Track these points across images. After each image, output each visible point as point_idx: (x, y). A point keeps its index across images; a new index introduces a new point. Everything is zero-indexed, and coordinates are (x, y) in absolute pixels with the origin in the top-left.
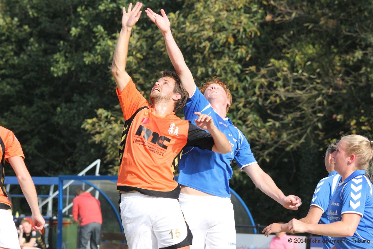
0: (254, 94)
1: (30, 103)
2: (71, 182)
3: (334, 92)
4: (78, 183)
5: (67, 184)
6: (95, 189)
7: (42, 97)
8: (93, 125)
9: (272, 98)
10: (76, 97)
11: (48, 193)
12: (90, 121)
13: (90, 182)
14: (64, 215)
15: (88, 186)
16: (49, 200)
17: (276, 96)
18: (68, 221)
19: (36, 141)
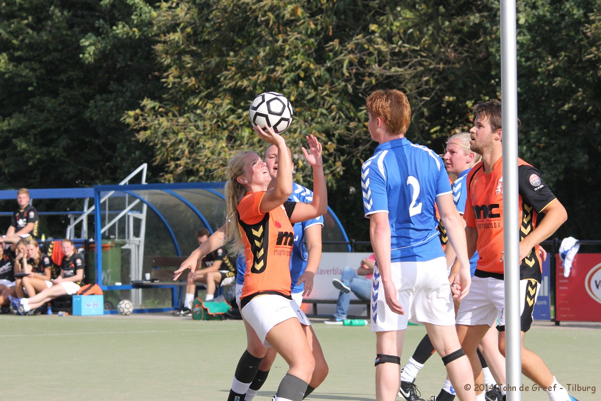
2: (111, 193)
3: (446, 67)
4: (120, 194)
5: (106, 197)
6: (142, 202)
7: (69, 84)
8: (136, 118)
10: (113, 86)
11: (82, 209)
12: (131, 113)
13: (135, 192)
14: (104, 237)
15: (133, 198)
16: (84, 217)
17: (371, 75)
18: (109, 243)
19: (64, 142)
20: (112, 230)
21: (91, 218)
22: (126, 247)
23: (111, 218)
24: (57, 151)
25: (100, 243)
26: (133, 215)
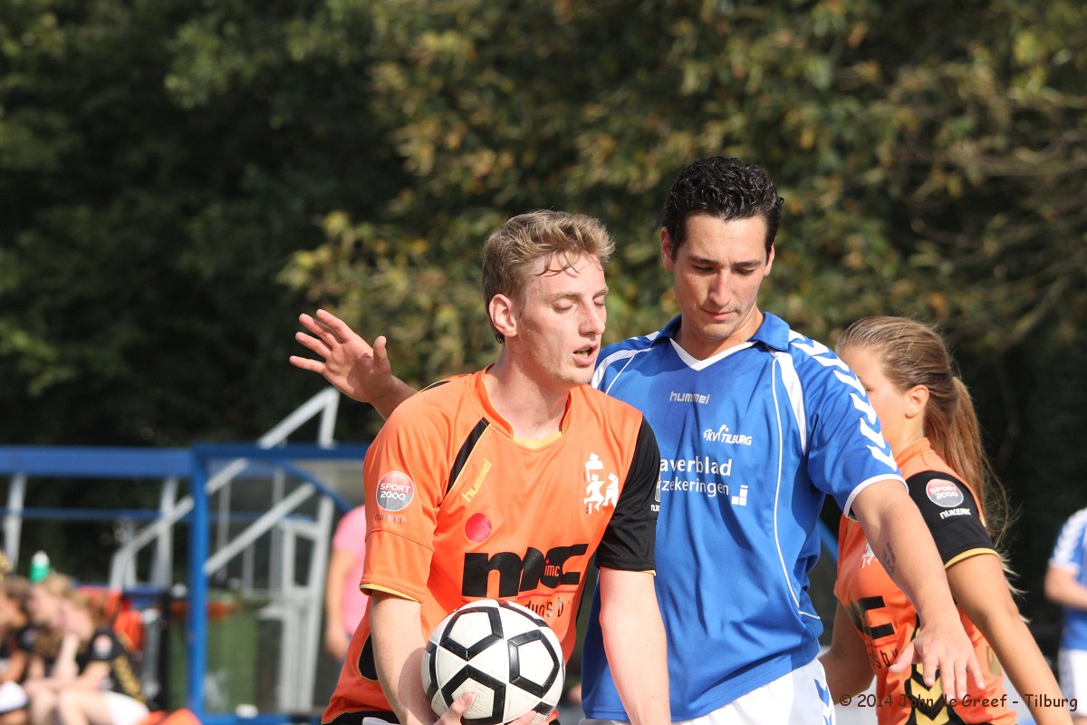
0: (875, 162)
1: (101, 196)
2: (237, 467)
4: (261, 469)
5: (223, 477)
6: (319, 493)
7: (145, 177)
8: (317, 273)
9: (937, 180)
11: (155, 507)
12: (305, 259)
13: (304, 466)
14: (216, 583)
15: (293, 483)
16: (162, 530)
17: (950, 168)
18: (226, 600)
19: (125, 332)
20: (234, 566)
21: (182, 532)
22: (271, 612)
23: (235, 531)
24: (107, 358)
25: (204, 598)
26: (293, 528)
